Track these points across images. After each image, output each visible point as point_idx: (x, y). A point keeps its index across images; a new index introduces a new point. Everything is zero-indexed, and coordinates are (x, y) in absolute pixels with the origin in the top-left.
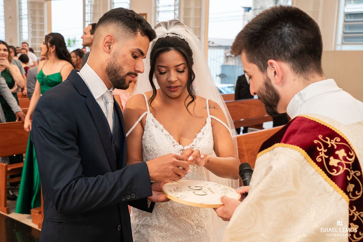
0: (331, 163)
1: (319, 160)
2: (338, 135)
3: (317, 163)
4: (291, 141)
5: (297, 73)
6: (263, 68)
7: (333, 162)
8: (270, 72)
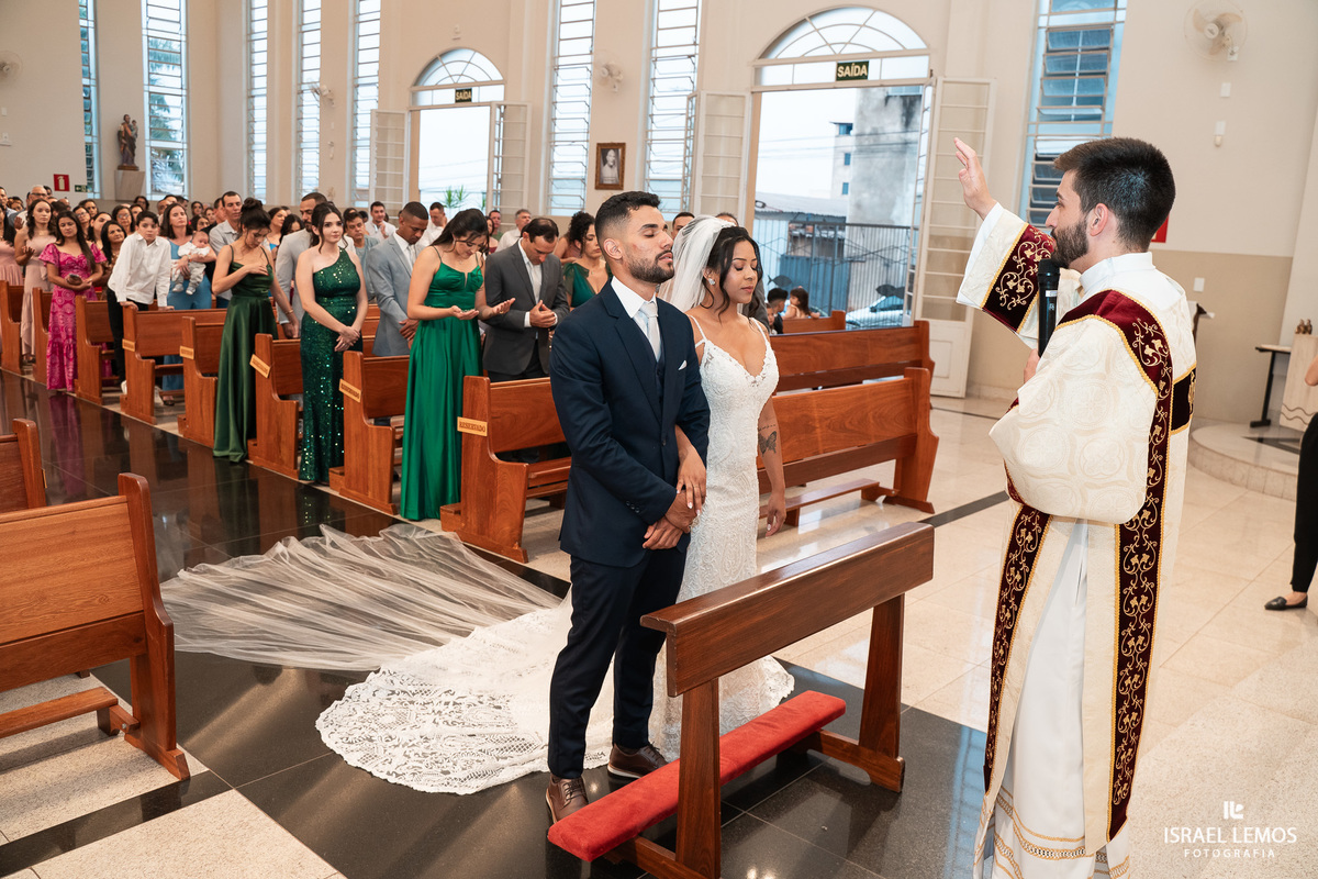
0: (1146, 352)
1: (1135, 346)
2: (1155, 323)
3: (1133, 349)
4: (1108, 316)
5: (1121, 236)
6: (1087, 207)
7: (1149, 351)
8: (1092, 216)
